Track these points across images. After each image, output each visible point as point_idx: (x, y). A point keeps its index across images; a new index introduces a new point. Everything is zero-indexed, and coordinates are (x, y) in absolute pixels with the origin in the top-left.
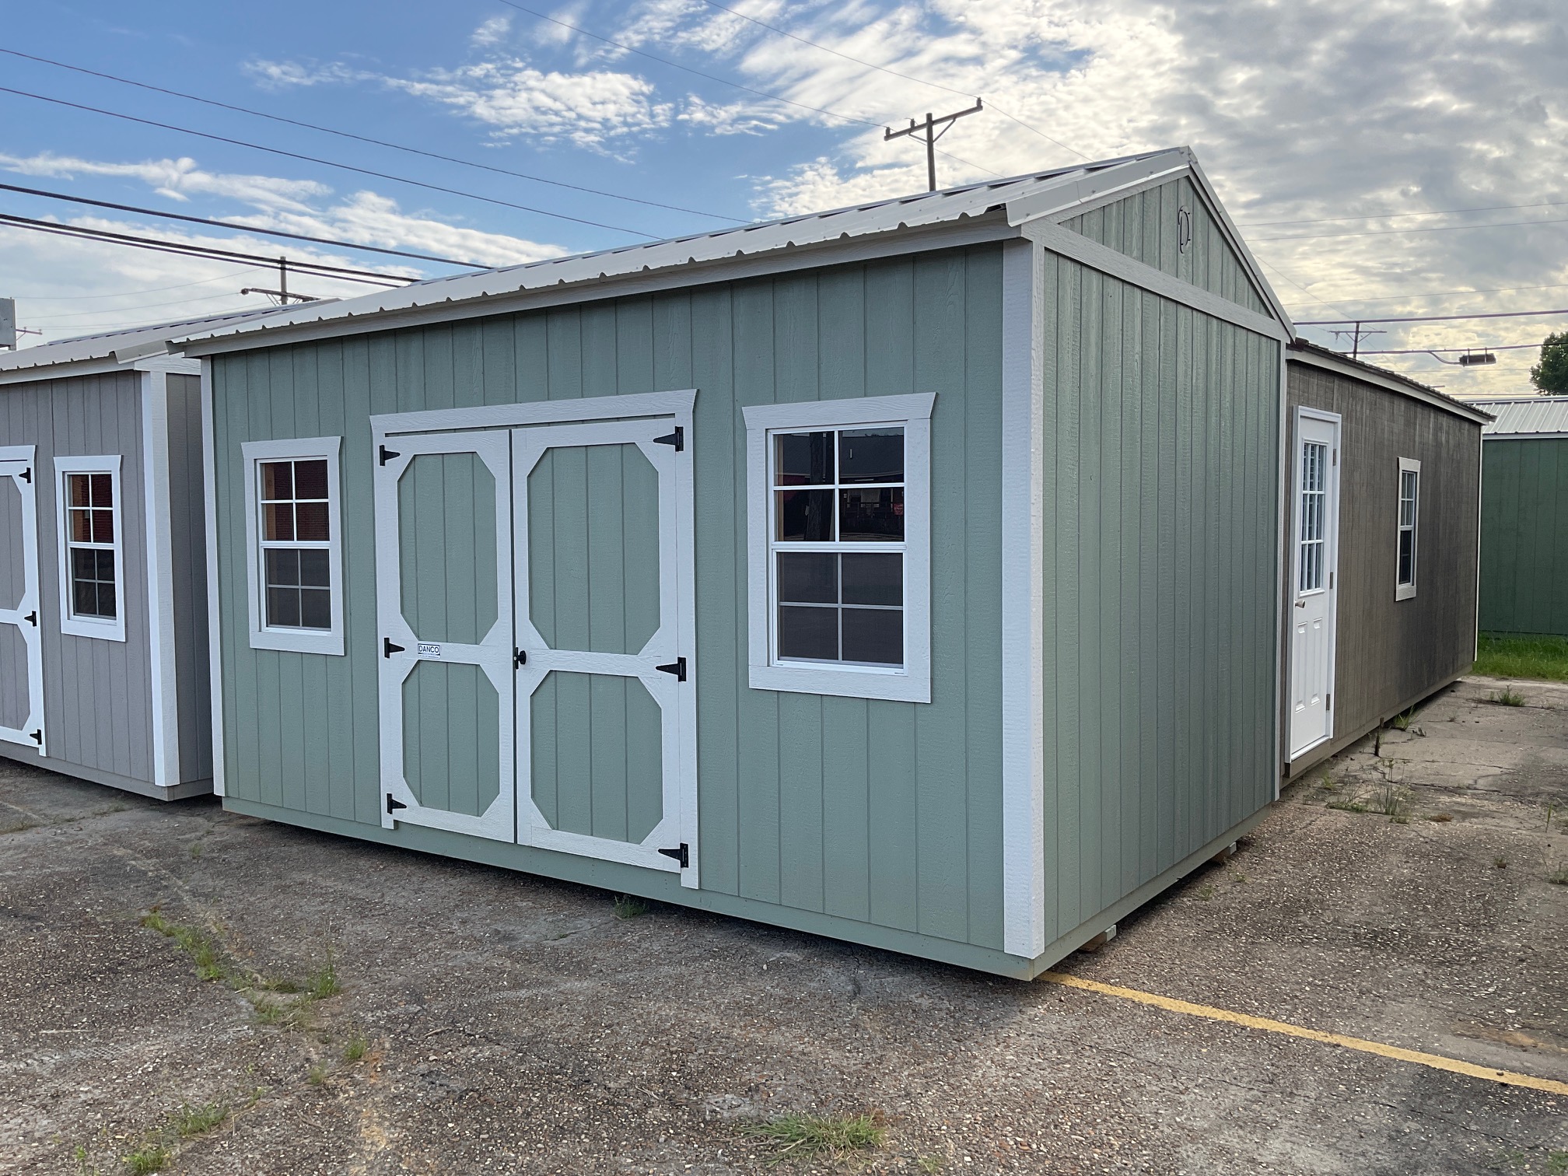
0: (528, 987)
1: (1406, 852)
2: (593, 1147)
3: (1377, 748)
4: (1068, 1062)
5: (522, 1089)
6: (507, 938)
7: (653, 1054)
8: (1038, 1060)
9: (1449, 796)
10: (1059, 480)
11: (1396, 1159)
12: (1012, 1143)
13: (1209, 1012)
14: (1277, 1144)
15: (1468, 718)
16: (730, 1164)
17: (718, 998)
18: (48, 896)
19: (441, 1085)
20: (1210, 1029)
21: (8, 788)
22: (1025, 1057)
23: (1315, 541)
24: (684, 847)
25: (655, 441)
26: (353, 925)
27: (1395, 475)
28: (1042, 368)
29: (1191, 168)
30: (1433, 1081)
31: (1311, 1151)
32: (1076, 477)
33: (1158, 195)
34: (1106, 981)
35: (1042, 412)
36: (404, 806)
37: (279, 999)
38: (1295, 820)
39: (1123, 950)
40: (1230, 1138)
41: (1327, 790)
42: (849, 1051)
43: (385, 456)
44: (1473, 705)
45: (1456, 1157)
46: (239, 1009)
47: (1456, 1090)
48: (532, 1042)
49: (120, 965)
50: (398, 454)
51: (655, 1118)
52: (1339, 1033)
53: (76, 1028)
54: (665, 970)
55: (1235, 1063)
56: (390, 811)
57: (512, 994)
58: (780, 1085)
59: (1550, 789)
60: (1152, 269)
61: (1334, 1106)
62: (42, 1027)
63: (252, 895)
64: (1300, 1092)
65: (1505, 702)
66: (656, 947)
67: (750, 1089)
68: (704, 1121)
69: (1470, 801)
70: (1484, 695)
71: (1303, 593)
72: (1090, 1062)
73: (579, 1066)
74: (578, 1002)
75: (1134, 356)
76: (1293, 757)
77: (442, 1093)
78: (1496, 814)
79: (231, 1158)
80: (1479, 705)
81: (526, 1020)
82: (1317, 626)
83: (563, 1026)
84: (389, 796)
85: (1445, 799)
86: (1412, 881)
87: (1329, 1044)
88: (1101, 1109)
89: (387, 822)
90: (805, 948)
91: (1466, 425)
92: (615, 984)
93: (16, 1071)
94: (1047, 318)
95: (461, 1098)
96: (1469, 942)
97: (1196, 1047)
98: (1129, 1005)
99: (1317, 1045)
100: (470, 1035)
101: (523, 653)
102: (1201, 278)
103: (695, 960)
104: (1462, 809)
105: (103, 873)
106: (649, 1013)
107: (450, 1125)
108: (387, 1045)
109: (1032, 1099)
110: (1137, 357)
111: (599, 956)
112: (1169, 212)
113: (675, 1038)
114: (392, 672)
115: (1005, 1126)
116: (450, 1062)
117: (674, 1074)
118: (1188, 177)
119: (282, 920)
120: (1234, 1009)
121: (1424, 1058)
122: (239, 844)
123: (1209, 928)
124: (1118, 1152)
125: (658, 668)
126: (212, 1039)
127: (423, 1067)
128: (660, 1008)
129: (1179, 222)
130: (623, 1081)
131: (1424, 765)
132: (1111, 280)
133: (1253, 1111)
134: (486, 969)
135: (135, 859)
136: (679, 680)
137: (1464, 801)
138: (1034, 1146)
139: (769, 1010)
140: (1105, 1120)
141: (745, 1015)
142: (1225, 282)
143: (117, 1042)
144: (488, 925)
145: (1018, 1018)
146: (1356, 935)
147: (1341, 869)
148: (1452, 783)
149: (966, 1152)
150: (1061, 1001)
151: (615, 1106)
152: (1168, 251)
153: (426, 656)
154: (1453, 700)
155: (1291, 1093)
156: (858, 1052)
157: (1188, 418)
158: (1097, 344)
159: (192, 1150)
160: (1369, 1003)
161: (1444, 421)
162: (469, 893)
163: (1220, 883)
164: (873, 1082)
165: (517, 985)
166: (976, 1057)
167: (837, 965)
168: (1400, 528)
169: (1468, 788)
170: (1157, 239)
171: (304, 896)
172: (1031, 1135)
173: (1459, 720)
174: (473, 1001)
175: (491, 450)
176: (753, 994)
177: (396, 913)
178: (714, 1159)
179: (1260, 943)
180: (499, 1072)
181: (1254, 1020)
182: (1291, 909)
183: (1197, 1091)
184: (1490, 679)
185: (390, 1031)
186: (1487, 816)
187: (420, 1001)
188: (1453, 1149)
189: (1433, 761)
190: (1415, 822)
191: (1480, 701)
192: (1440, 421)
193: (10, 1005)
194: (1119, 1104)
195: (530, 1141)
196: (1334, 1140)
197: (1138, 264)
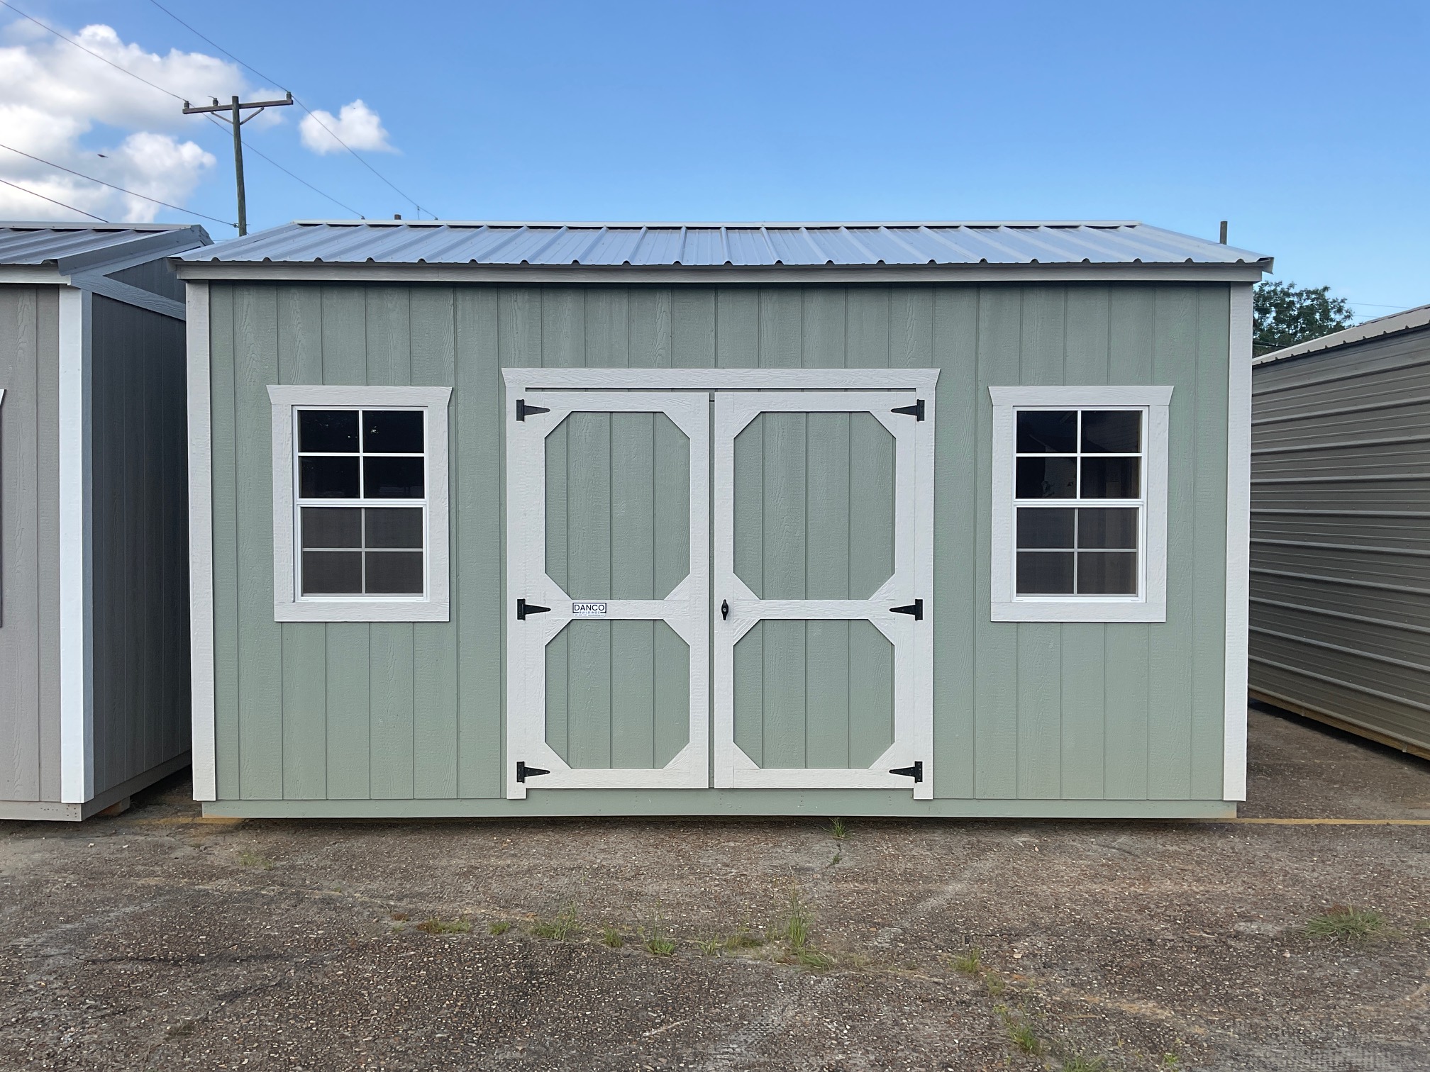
24: (918, 764)
25: (893, 411)
36: (543, 772)
43: (523, 410)
50: (547, 410)
56: (521, 780)
84: (521, 764)
89: (517, 791)
101: (726, 604)
114: (530, 634)
125: (891, 610)
136: (917, 619)
153: (585, 614)
175: (683, 411)
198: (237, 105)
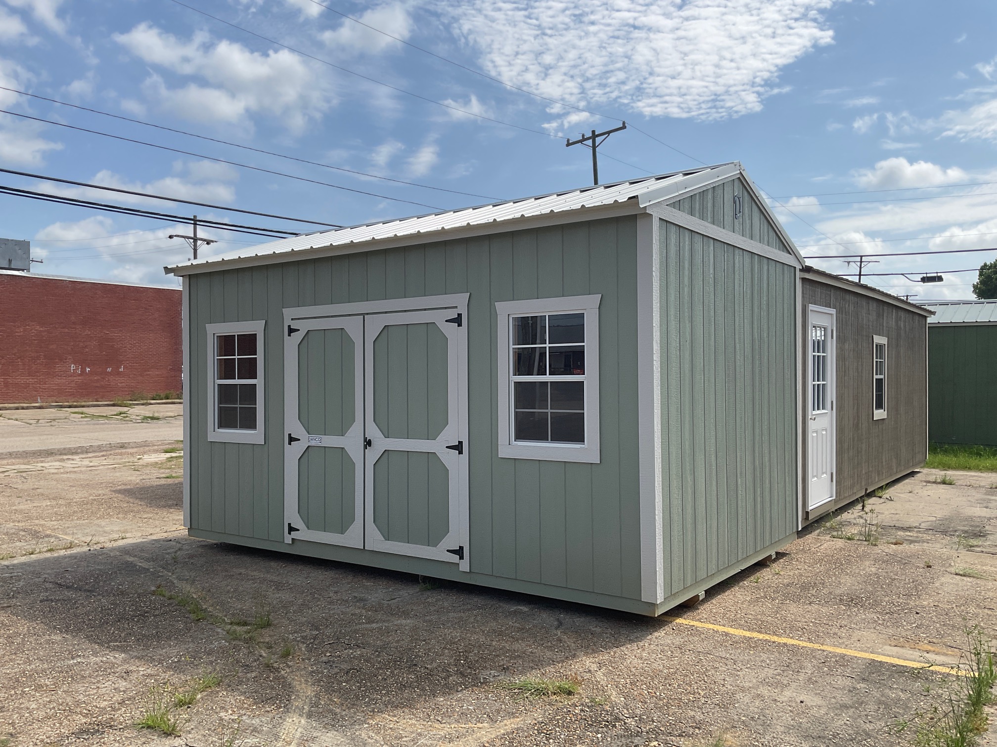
0: (377, 622)
1: (875, 560)
2: (422, 693)
3: (863, 506)
4: (677, 657)
5: (380, 668)
6: (361, 600)
7: (449, 653)
8: (660, 656)
9: (904, 532)
10: (669, 341)
11: (852, 699)
12: (646, 692)
13: (755, 635)
14: (788, 693)
15: (920, 491)
16: (496, 701)
17: (483, 628)
18: (96, 580)
19: (336, 667)
20: (756, 642)
21: (56, 527)
22: (653, 655)
23: (821, 383)
24: (461, 548)
25: (446, 321)
26: (273, 594)
27: (871, 346)
28: (658, 282)
29: (741, 173)
30: (875, 667)
31: (807, 696)
32: (678, 340)
33: (722, 188)
34: (699, 620)
35: (659, 305)
36: (298, 530)
37: (239, 629)
38: (812, 544)
39: (707, 606)
40: (764, 691)
41: (832, 528)
42: (557, 652)
43: (291, 331)
44: (925, 484)
45: (883, 699)
46: (218, 633)
47: (887, 670)
48: (383, 648)
49: (146, 613)
50: (299, 330)
51: (454, 681)
52: (827, 645)
53: (130, 642)
54: (451, 615)
55: (768, 658)
56: (290, 533)
57: (368, 626)
58: (520, 667)
59: (962, 528)
60: (719, 228)
61: (821, 677)
62: (111, 642)
63: (212, 579)
64: (804, 671)
65: (944, 482)
66: (446, 604)
67: (504, 668)
68: (480, 682)
69: (915, 535)
70: (932, 478)
71: (814, 413)
72: (689, 657)
73: (410, 657)
74: (405, 629)
75: (709, 275)
76: (810, 508)
77: (336, 670)
78: (929, 541)
79: (228, 699)
80: (928, 484)
81: (378, 638)
82: (824, 433)
83: (399, 640)
84: (289, 524)
85: (900, 533)
86: (876, 574)
87: (821, 650)
88: (694, 678)
89: (288, 539)
90: (530, 604)
91: (917, 317)
92: (424, 621)
93: (102, 661)
94: (661, 254)
95: (348, 672)
96: (905, 603)
97: (747, 651)
98: (711, 631)
99: (813, 650)
100: (348, 644)
101: (370, 440)
102: (748, 232)
103: (469, 610)
104: (910, 538)
105: (124, 569)
106: (445, 635)
107: (344, 684)
108: (303, 649)
109: (656, 674)
110: (712, 276)
111: (415, 608)
112: (728, 197)
113: (461, 645)
114: (293, 453)
115: (642, 685)
116: (339, 656)
117: (462, 662)
118: (739, 178)
119: (232, 592)
120: (769, 634)
121: (872, 656)
122: (199, 555)
123: (758, 596)
124: (703, 696)
125: (447, 447)
126: (206, 647)
127: (324, 659)
128: (451, 632)
129: (735, 202)
130: (435, 665)
131: (891, 515)
132: (696, 234)
133: (777, 679)
134: (352, 614)
135: (140, 562)
136: (459, 454)
137: (912, 534)
138: (658, 694)
139: (511, 633)
140: (696, 683)
141: (498, 635)
142: (762, 235)
143: (154, 648)
144: (350, 594)
145: (650, 637)
146: (841, 600)
147: (836, 568)
148: (907, 525)
149: (621, 696)
150: (673, 629)
151: (432, 676)
152: (728, 218)
153: (313, 443)
154: (913, 481)
155: (798, 671)
156: (562, 652)
157: (742, 310)
158: (689, 268)
159: (207, 695)
160: (845, 631)
161: (902, 314)
162: (337, 579)
163: (765, 574)
164: (571, 666)
165: (370, 621)
166: (626, 655)
167: (548, 613)
168: (875, 377)
169: (915, 528)
170: (722, 212)
171: (242, 580)
172: (656, 689)
173: (915, 492)
174: (347, 629)
175: (352, 327)
176: (502, 626)
177: (297, 588)
178: (487, 698)
179: (787, 604)
180: (366, 661)
181: (780, 639)
182: (805, 587)
183: (746, 670)
184: (937, 470)
185: (304, 643)
186: (924, 542)
187: (317, 629)
188: (882, 695)
189: (896, 514)
190: (881, 545)
191: (929, 482)
192: (899, 314)
193: (89, 631)
194: (704, 676)
195: (388, 691)
196: (819, 692)
197: (712, 226)
198: (594, 136)
